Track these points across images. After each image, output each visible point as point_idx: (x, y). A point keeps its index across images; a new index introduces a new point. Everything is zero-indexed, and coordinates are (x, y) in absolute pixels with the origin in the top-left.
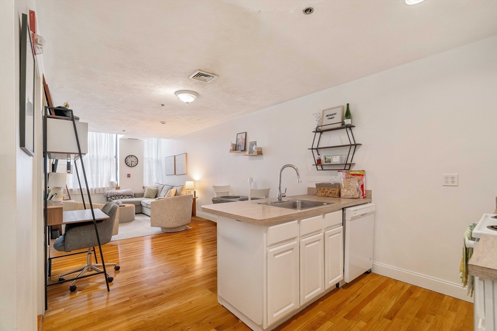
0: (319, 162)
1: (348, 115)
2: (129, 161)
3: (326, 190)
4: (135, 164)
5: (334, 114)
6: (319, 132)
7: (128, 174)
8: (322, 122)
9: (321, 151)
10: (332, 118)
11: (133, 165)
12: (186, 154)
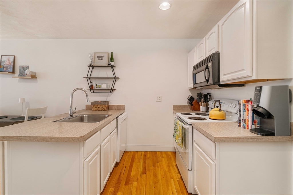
0: (91, 87)
1: (112, 59)
3: (99, 106)
5: (103, 57)
6: (92, 67)
8: (94, 61)
9: (92, 80)
10: (101, 59)
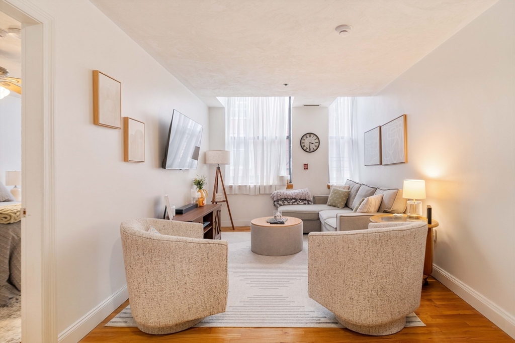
2: (306, 142)
4: (315, 148)
7: (305, 165)
11: (312, 150)
12: (405, 116)
